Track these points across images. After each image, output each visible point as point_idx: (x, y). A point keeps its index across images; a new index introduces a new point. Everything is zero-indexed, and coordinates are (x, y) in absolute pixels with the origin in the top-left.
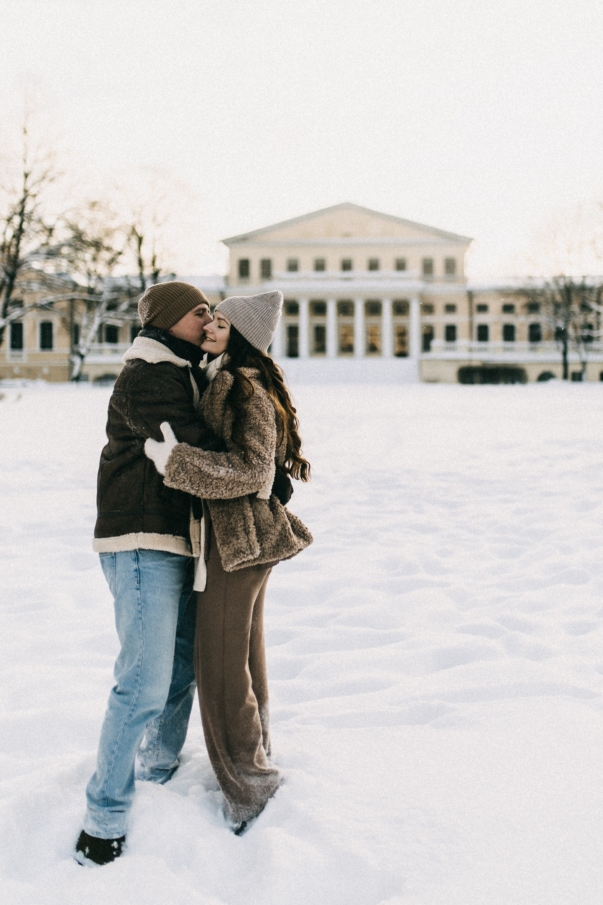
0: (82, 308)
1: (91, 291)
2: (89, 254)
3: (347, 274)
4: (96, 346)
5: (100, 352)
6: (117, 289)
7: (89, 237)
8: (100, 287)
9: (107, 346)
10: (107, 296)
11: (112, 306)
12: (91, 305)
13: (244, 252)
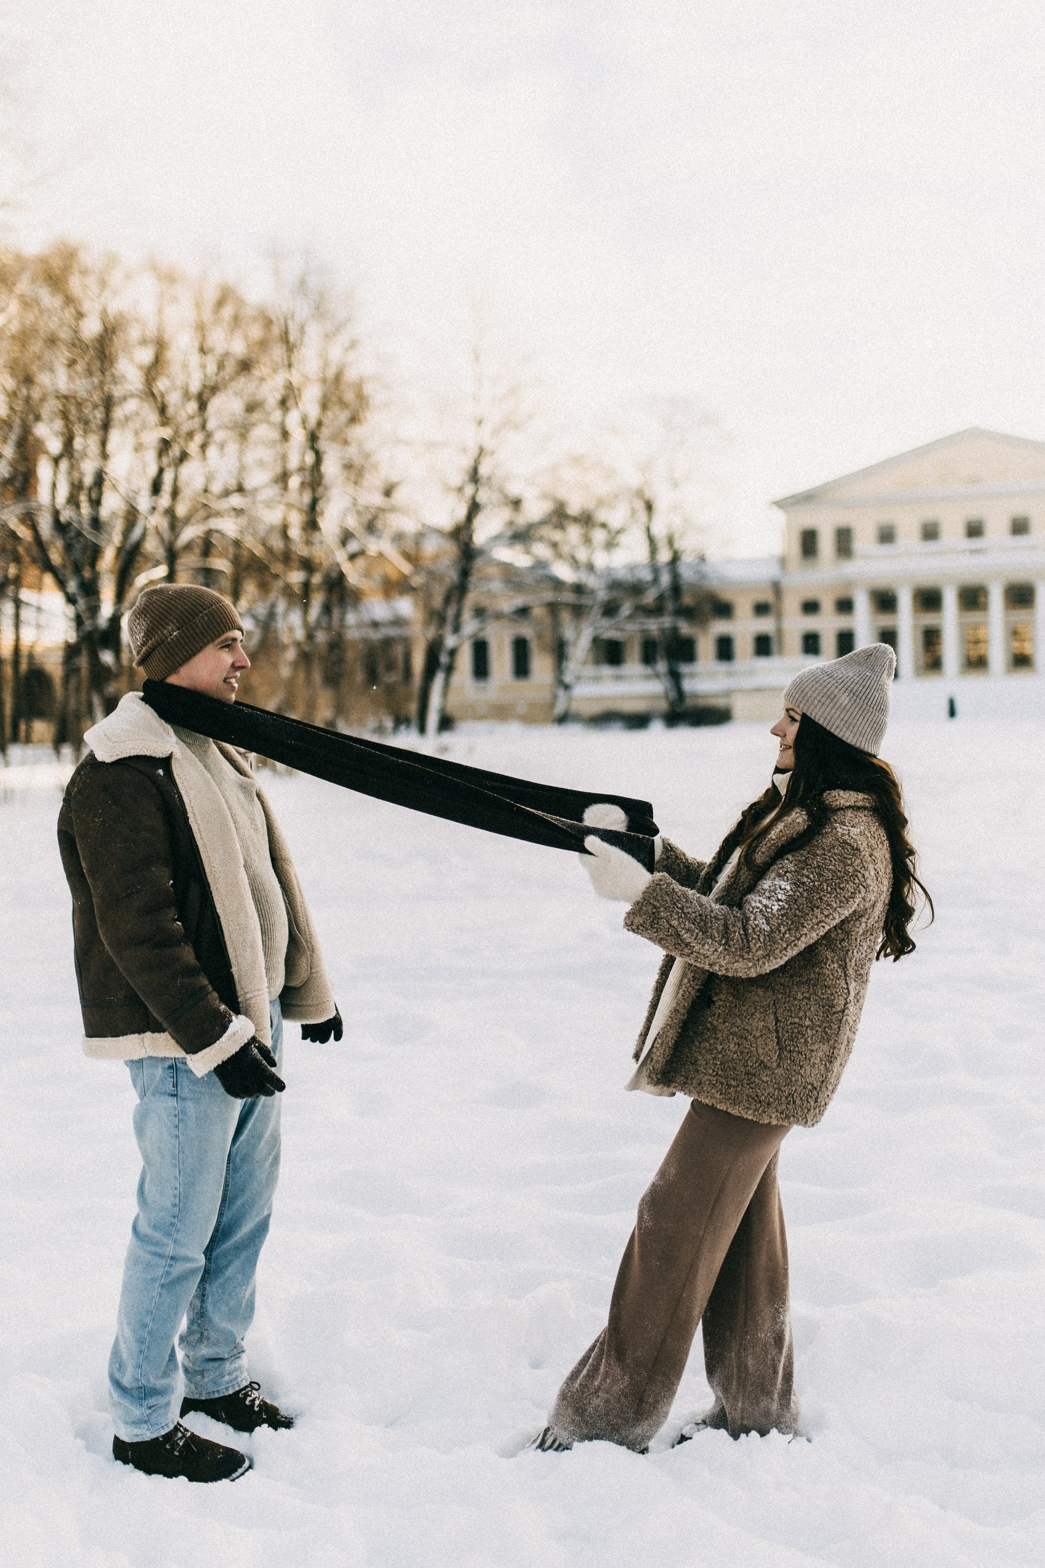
0: (566, 616)
1: (579, 589)
2: (574, 532)
3: (976, 543)
4: (590, 670)
5: (597, 679)
6: (615, 585)
7: (573, 509)
8: (592, 582)
9: (607, 671)
10: (602, 595)
11: (610, 610)
12: (578, 611)
13: (808, 519)
